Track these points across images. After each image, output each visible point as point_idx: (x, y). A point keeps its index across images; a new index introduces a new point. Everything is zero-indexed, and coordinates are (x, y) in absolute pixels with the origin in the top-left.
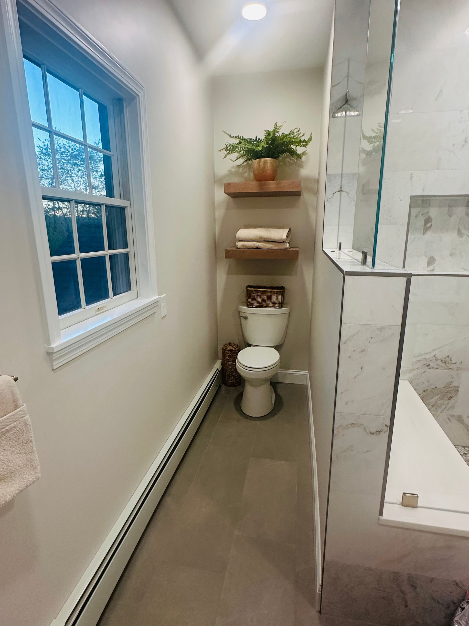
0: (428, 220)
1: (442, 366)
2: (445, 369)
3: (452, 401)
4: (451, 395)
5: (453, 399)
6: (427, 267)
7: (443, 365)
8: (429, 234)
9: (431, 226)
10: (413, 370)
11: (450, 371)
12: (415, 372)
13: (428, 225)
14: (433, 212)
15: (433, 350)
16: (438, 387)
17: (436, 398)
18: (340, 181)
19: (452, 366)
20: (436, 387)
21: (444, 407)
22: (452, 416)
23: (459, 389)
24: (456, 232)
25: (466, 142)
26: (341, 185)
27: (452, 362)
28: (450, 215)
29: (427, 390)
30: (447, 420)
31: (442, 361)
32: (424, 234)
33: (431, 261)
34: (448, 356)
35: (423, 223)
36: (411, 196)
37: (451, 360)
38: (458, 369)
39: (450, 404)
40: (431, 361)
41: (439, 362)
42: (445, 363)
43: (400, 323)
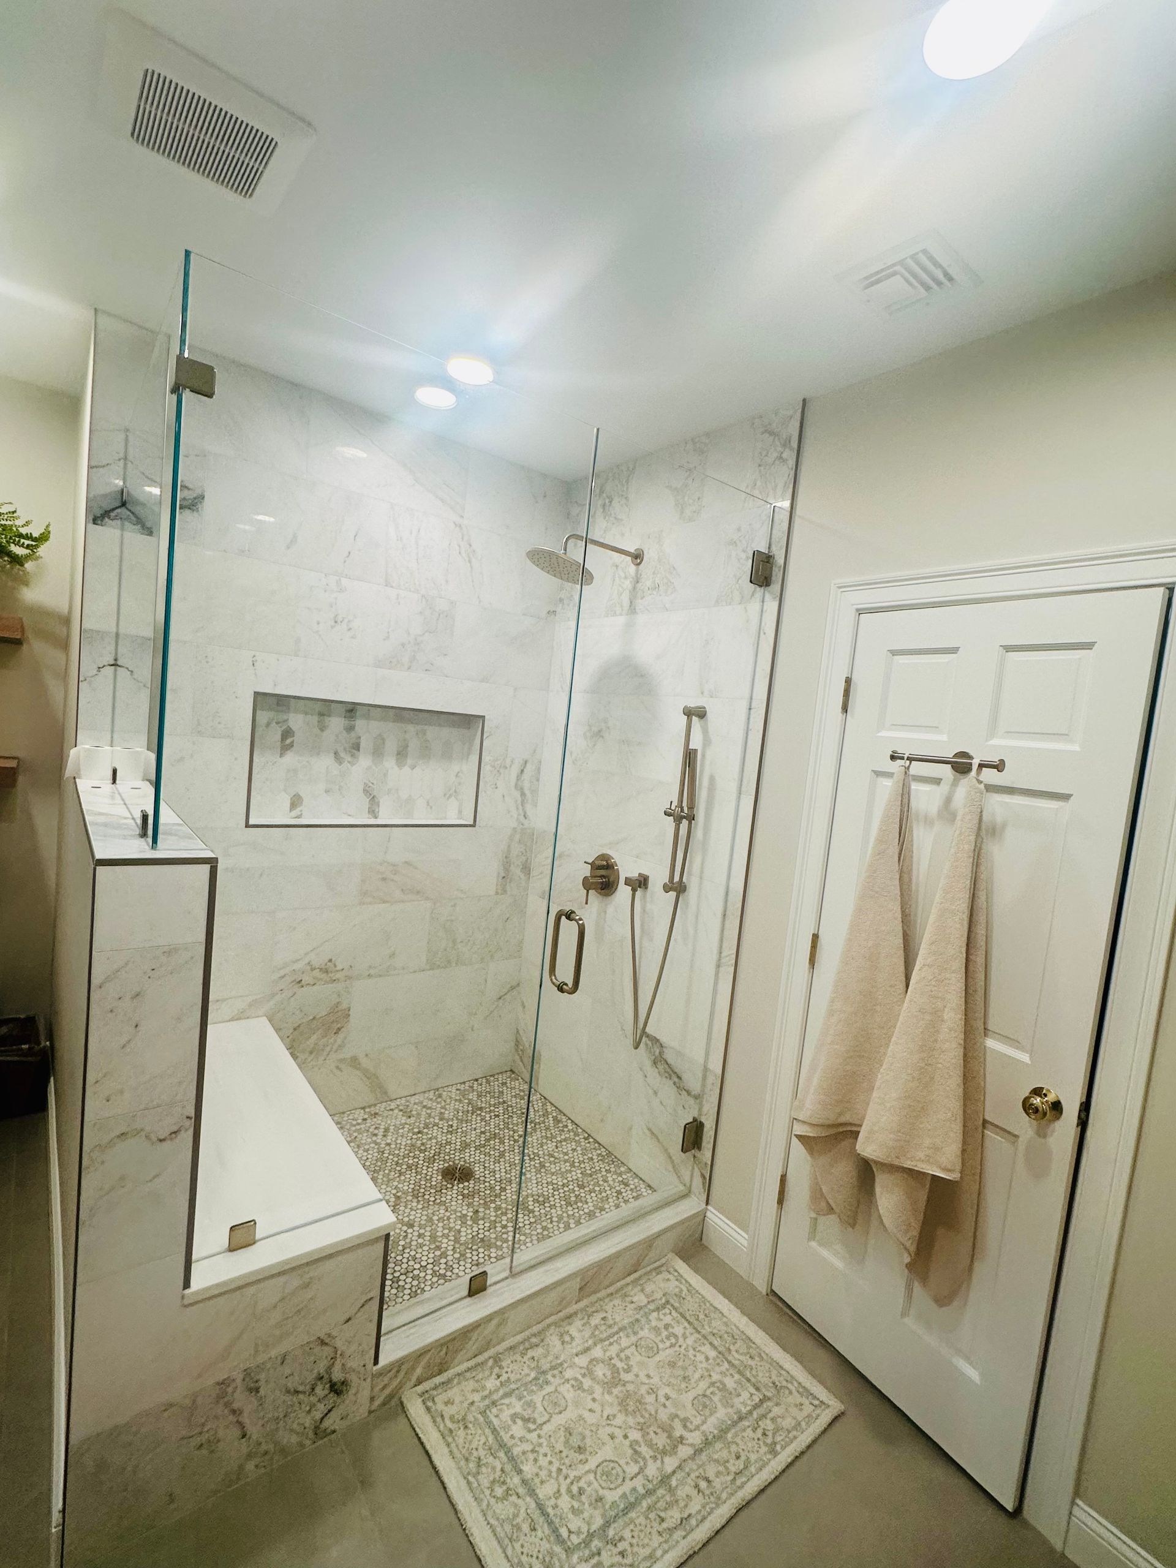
0: (287, 733)
1: (321, 979)
2: (326, 982)
3: (341, 1035)
4: (339, 1025)
5: (343, 1029)
6: (291, 811)
7: (323, 976)
8: (290, 758)
9: (293, 742)
10: (273, 995)
11: (334, 985)
12: (278, 998)
13: (288, 741)
14: (297, 721)
15: (306, 954)
16: (317, 1017)
17: (314, 1037)
18: (112, 648)
19: (338, 975)
20: (314, 1018)
21: (328, 1049)
22: (342, 1060)
23: (351, 1013)
24: (332, 755)
25: (336, 622)
26: (116, 654)
27: (338, 968)
28: (322, 729)
29: (299, 1026)
30: (335, 1071)
31: (321, 969)
32: (281, 755)
33: (296, 802)
34: (330, 961)
35: (278, 737)
36: (256, 694)
37: (335, 966)
38: (348, 978)
39: (339, 1041)
40: (303, 973)
41: (317, 973)
42: (327, 972)
43: (202, 937)
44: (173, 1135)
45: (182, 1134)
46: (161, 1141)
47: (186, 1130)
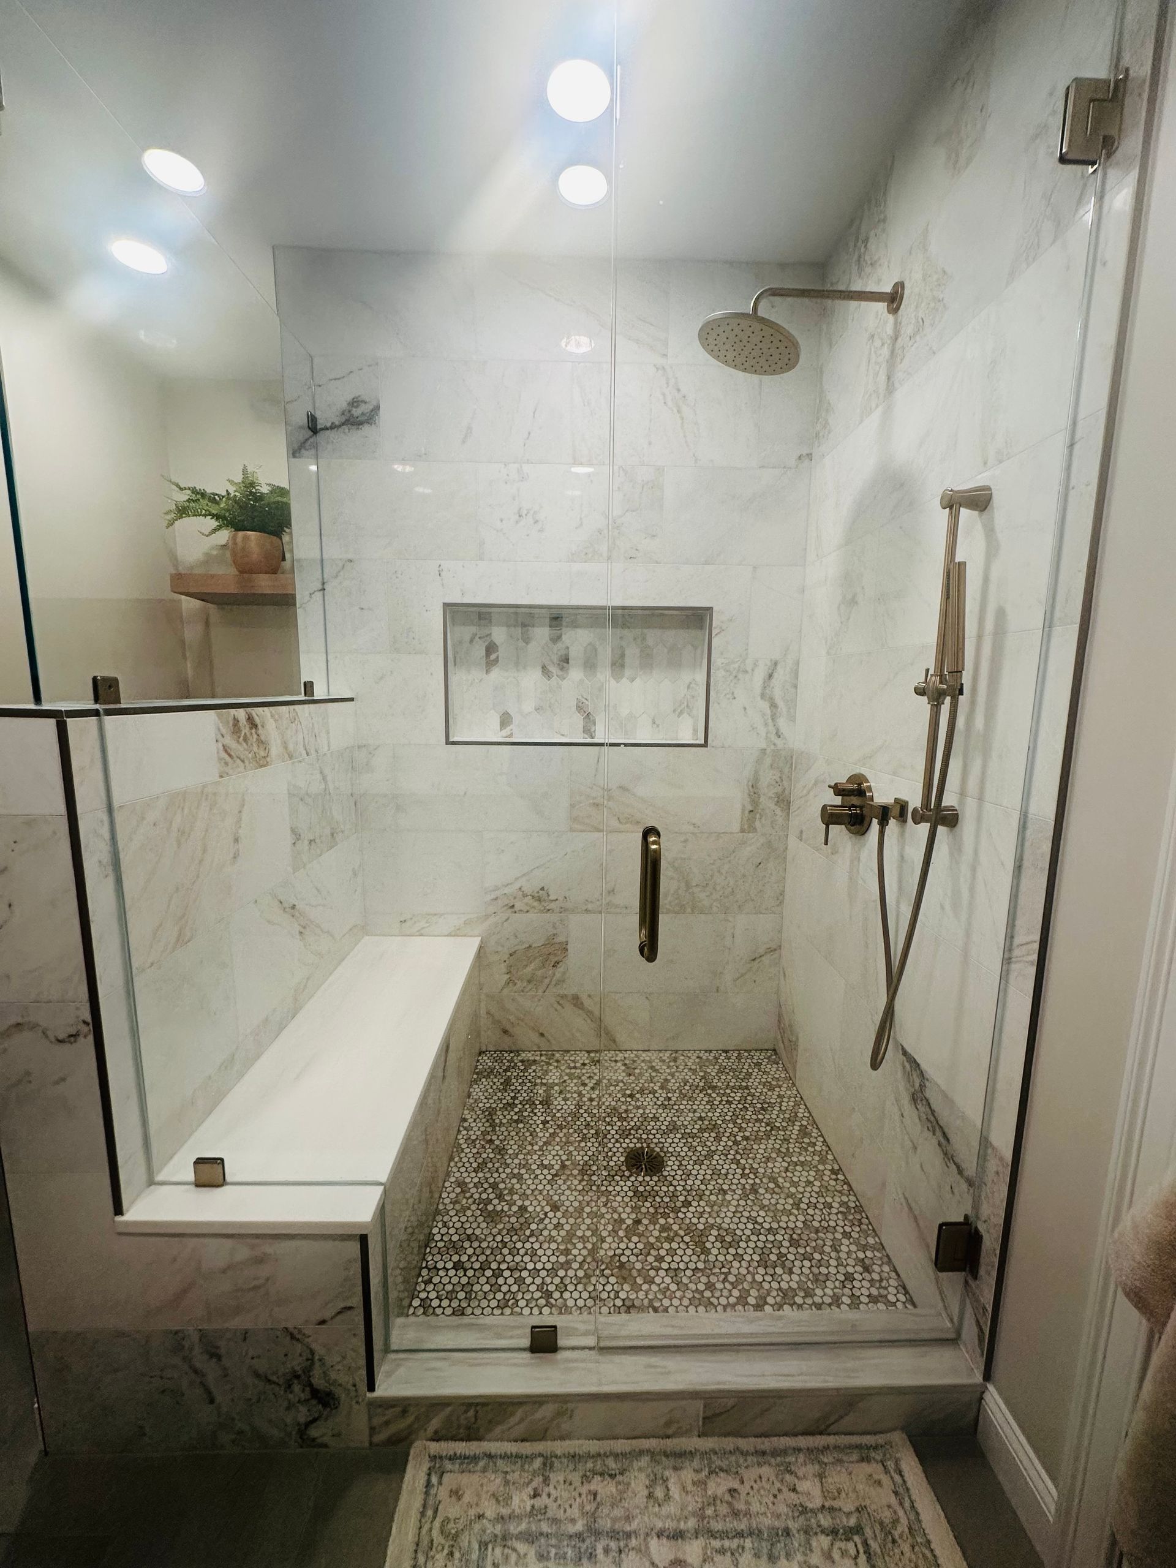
0: (491, 649)
1: (534, 907)
2: (541, 912)
3: (560, 969)
4: (556, 959)
5: (561, 964)
6: (501, 730)
7: (536, 904)
8: (496, 674)
9: (498, 657)
10: (487, 917)
11: (548, 915)
12: (492, 920)
13: (493, 657)
14: (499, 634)
15: (517, 879)
16: (533, 946)
17: (532, 966)
18: (318, 574)
19: (552, 905)
20: (530, 946)
21: (547, 981)
22: (563, 997)
23: (569, 947)
24: (539, 671)
25: (520, 516)
26: (323, 579)
27: (551, 898)
28: (527, 641)
29: (515, 952)
30: (556, 1005)
31: (533, 897)
32: (487, 672)
33: (505, 720)
34: (542, 889)
35: (483, 653)
36: (446, 605)
37: (548, 895)
38: (563, 910)
39: (558, 975)
40: (515, 898)
41: (528, 899)
42: (539, 900)
44: (72, 1039)
45: (81, 1039)
46: (60, 1041)
47: (85, 1037)
